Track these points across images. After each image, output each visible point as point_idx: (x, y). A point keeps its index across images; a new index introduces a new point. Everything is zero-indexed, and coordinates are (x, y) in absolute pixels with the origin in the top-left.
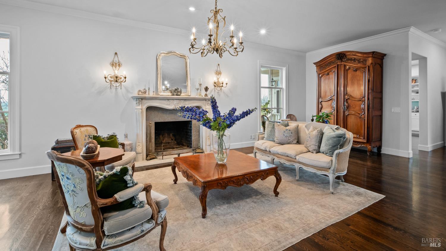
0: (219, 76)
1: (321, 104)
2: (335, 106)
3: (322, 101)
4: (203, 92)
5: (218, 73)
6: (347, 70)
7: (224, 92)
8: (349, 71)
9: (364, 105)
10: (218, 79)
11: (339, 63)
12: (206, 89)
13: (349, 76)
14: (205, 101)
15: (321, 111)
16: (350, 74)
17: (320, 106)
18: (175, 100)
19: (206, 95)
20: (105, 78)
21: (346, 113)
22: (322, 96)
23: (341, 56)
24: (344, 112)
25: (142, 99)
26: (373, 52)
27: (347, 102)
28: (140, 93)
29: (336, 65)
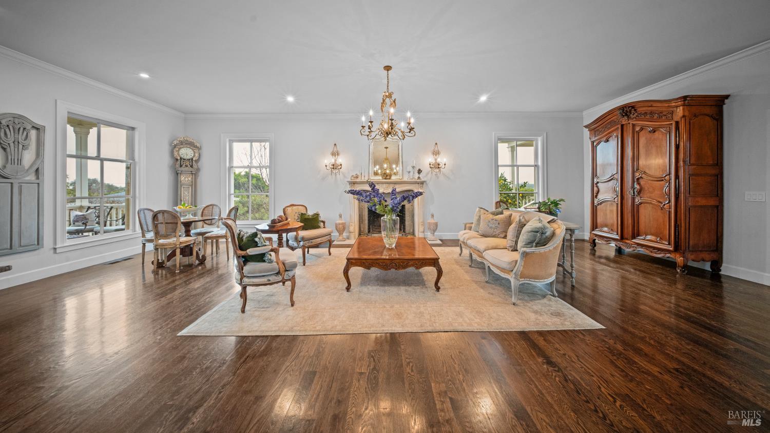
0: (437, 156)
1: (597, 187)
2: (618, 189)
3: (598, 182)
4: (417, 175)
5: (436, 153)
6: (638, 133)
7: (443, 174)
8: (641, 134)
9: (670, 188)
10: (436, 160)
11: (624, 123)
12: (420, 171)
13: (642, 141)
14: (417, 184)
15: (596, 196)
16: (644, 138)
17: (595, 189)
18: (384, 185)
19: (419, 178)
20: (326, 166)
21: (637, 200)
22: (598, 175)
23: (627, 110)
24: (633, 199)
25: (354, 183)
26: (685, 98)
27: (639, 184)
28: (353, 178)
29: (619, 126)
